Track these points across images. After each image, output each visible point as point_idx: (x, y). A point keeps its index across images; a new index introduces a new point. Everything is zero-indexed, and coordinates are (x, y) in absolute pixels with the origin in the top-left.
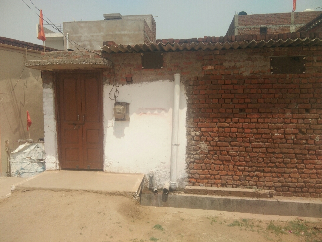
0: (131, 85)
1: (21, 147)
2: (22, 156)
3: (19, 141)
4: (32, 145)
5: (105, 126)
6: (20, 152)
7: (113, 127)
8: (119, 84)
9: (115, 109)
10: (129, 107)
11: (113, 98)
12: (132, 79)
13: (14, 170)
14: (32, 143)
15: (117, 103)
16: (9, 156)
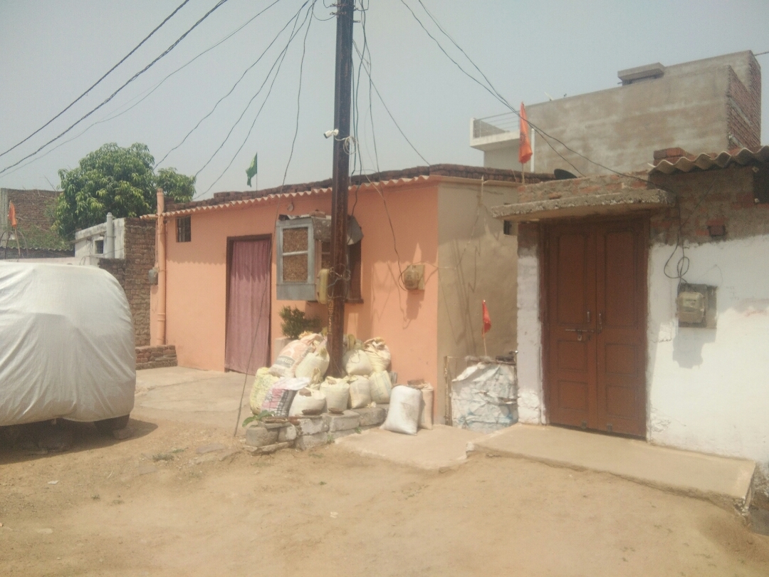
0: (722, 243)
1: (470, 370)
2: (471, 389)
3: (467, 358)
4: (490, 368)
5: (650, 337)
6: (468, 380)
7: (672, 341)
8: (691, 242)
9: (679, 302)
10: (715, 294)
11: (675, 274)
12: (727, 229)
13: (456, 415)
14: (489, 365)
15: (684, 287)
16: (450, 387)
